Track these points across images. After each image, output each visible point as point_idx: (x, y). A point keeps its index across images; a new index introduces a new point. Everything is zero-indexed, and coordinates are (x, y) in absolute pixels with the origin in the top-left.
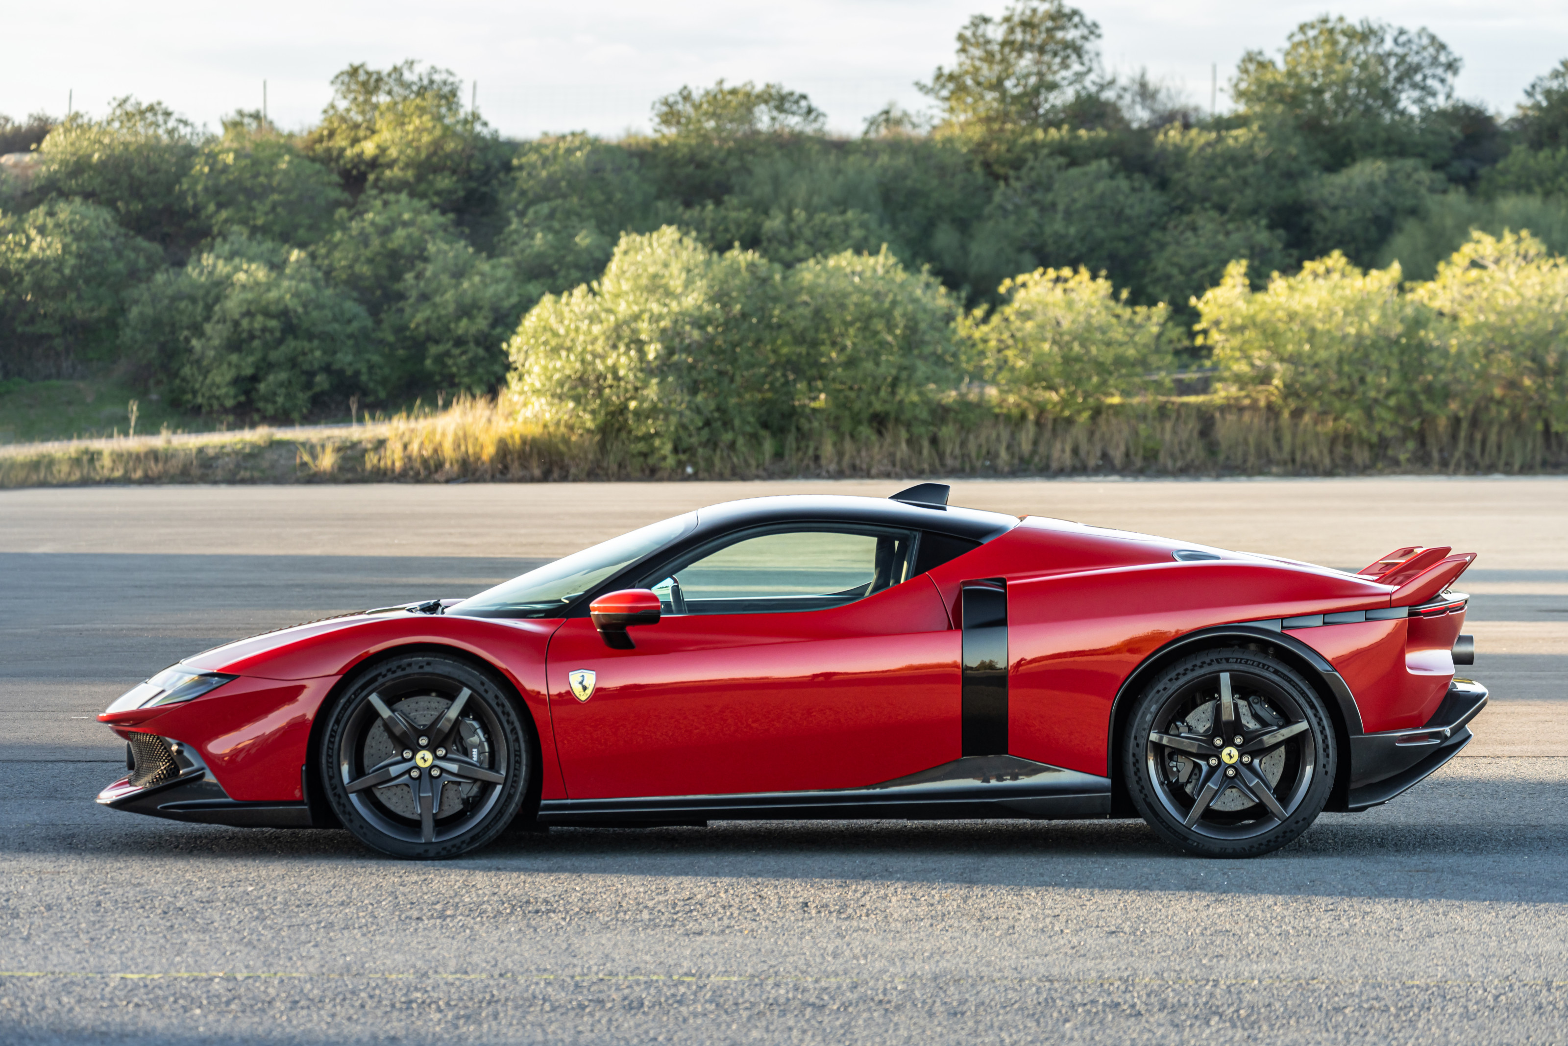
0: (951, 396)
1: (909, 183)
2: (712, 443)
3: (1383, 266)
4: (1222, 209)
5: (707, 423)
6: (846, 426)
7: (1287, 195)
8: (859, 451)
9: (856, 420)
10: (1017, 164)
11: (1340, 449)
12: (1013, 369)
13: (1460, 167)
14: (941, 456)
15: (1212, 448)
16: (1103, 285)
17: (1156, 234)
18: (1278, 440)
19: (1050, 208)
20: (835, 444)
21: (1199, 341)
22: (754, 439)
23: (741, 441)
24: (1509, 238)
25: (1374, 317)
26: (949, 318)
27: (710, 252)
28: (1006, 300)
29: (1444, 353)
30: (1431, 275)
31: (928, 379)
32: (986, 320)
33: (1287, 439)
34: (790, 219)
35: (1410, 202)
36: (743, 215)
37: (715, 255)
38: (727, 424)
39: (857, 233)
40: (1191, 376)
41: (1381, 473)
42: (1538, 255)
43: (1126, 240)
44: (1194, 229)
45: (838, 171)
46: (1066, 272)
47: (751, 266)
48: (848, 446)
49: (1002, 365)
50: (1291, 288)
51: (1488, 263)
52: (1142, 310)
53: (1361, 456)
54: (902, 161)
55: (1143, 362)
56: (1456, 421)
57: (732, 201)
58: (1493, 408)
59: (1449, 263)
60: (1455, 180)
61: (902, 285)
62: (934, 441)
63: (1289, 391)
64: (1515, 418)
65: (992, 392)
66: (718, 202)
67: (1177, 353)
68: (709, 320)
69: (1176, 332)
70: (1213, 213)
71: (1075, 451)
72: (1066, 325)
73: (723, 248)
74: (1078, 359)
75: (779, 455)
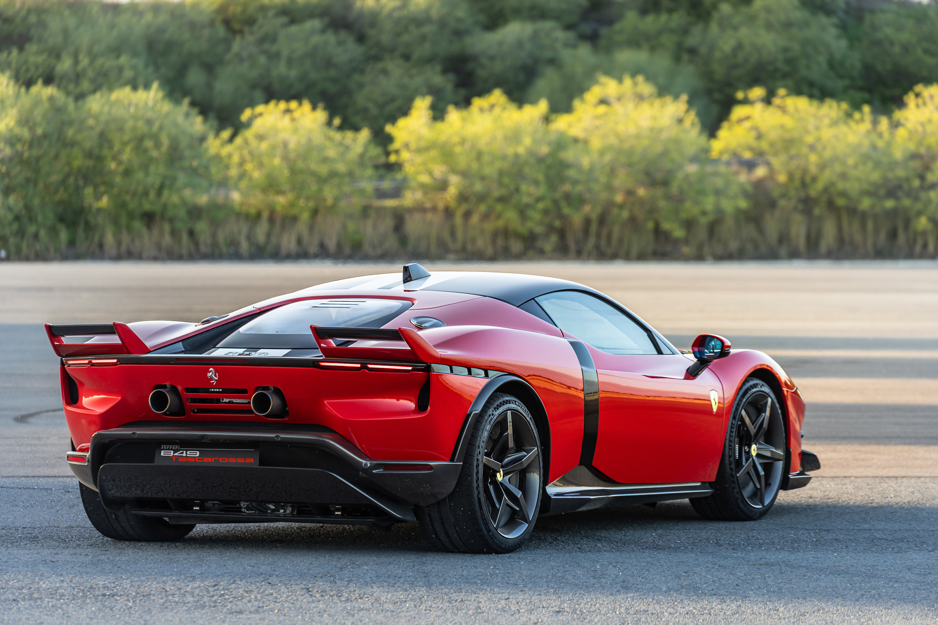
0: (203, 199)
1: (167, 35)
2: (21, 233)
3: (534, 102)
4: (407, 57)
5: (17, 218)
6: (123, 220)
7: (455, 48)
8: (133, 241)
9: (131, 216)
10: (251, 22)
11: (500, 242)
12: (251, 179)
13: (586, 28)
14: (197, 244)
15: (403, 240)
16: (321, 115)
17: (356, 77)
18: (453, 233)
19: (275, 56)
20: (115, 235)
21: (393, 158)
22: (53, 231)
23: (43, 233)
24: (628, 82)
25: (527, 141)
26: (202, 139)
27: (20, 87)
28: (248, 125)
29: (579, 168)
30: (568, 109)
31: (186, 186)
32: (231, 140)
33: (460, 234)
34: (76, 62)
35: (548, 54)
36: (40, 59)
37: (23, 90)
38: (32, 219)
39: (128, 74)
40: (386, 185)
41: (531, 259)
42: (651, 95)
43: (335, 81)
44: (385, 72)
45: (112, 26)
46: (293, 104)
47: (51, 99)
48: (125, 238)
49: (242, 176)
50: (464, 120)
51: (612, 100)
52: (349, 135)
53: (516, 246)
54: (163, 18)
55: (351, 174)
56: (587, 222)
57: (32, 48)
58: (615, 211)
59: (582, 100)
60: (584, 37)
61: (167, 115)
62: (191, 233)
63: (462, 198)
64: (633, 219)
65: (236, 196)
66: (21, 49)
67: (377, 167)
68: (19, 139)
69: (375, 151)
70: (400, 62)
71: (299, 241)
72: (292, 145)
73: (29, 84)
74: (301, 172)
75: (72, 243)
